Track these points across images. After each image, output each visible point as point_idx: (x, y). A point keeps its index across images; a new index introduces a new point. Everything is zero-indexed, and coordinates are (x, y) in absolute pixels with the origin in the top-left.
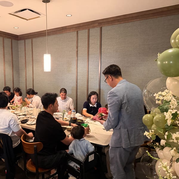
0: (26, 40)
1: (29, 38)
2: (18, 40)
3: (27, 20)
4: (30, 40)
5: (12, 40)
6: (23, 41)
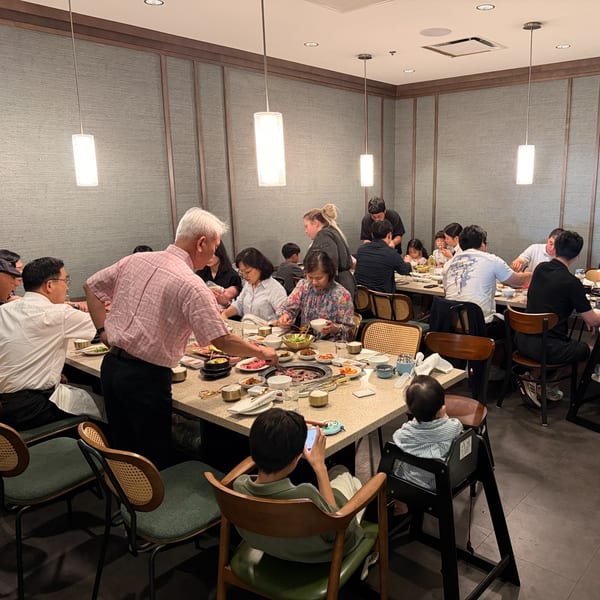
0: (418, 99)
1: (429, 94)
2: (395, 98)
3: (453, 56)
4: (432, 99)
5: (383, 100)
6: (412, 100)
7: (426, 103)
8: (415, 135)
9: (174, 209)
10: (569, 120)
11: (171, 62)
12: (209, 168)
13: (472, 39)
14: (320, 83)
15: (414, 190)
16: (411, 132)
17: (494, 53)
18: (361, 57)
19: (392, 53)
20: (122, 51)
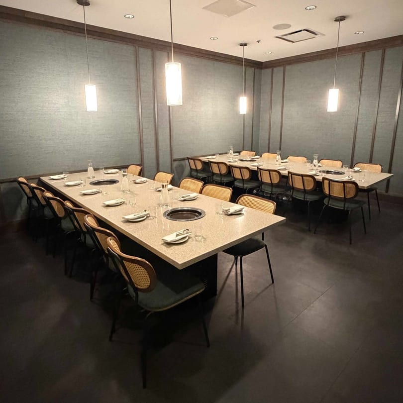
0: (275, 69)
1: (280, 66)
2: (261, 68)
3: (293, 42)
4: (282, 68)
5: (254, 69)
6: (270, 70)
7: (278, 71)
8: (272, 88)
9: (141, 126)
10: (361, 77)
11: (142, 50)
12: (159, 105)
13: (304, 30)
14: (220, 61)
15: (270, 117)
16: (269, 86)
17: (317, 38)
18: (241, 45)
19: (259, 41)
20: (116, 45)
